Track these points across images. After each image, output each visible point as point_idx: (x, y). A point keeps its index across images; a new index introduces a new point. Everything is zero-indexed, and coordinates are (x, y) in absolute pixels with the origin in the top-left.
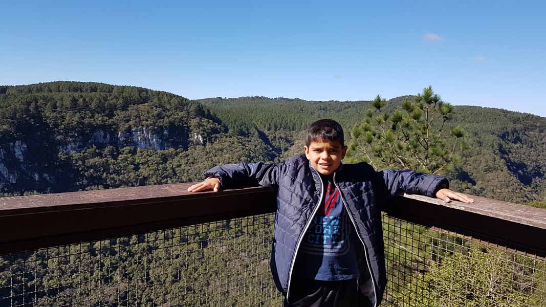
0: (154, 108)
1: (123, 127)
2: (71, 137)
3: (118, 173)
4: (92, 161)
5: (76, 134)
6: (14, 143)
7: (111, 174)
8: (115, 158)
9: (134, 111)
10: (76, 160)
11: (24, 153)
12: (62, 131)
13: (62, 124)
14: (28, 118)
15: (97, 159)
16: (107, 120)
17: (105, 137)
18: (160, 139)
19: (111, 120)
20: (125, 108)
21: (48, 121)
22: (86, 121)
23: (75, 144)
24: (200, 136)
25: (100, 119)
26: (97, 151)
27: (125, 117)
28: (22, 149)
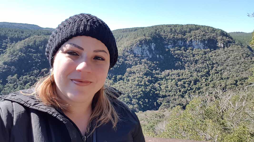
0: (202, 32)
1: (189, 39)
2: (170, 42)
3: (186, 57)
4: (177, 52)
5: (172, 42)
6: (152, 44)
7: (184, 57)
8: (185, 51)
9: (194, 33)
10: (171, 51)
11: (154, 47)
12: (167, 40)
13: (167, 38)
14: (156, 35)
15: (179, 51)
16: (183, 37)
17: (182, 43)
18: (204, 44)
19: (184, 37)
20: (190, 32)
21: (163, 36)
22: (175, 37)
23: (171, 45)
24: (222, 44)
25: (180, 36)
26: (179, 48)
27: (189, 36)
28: (154, 46)
